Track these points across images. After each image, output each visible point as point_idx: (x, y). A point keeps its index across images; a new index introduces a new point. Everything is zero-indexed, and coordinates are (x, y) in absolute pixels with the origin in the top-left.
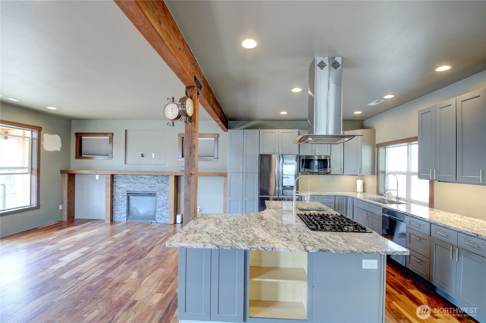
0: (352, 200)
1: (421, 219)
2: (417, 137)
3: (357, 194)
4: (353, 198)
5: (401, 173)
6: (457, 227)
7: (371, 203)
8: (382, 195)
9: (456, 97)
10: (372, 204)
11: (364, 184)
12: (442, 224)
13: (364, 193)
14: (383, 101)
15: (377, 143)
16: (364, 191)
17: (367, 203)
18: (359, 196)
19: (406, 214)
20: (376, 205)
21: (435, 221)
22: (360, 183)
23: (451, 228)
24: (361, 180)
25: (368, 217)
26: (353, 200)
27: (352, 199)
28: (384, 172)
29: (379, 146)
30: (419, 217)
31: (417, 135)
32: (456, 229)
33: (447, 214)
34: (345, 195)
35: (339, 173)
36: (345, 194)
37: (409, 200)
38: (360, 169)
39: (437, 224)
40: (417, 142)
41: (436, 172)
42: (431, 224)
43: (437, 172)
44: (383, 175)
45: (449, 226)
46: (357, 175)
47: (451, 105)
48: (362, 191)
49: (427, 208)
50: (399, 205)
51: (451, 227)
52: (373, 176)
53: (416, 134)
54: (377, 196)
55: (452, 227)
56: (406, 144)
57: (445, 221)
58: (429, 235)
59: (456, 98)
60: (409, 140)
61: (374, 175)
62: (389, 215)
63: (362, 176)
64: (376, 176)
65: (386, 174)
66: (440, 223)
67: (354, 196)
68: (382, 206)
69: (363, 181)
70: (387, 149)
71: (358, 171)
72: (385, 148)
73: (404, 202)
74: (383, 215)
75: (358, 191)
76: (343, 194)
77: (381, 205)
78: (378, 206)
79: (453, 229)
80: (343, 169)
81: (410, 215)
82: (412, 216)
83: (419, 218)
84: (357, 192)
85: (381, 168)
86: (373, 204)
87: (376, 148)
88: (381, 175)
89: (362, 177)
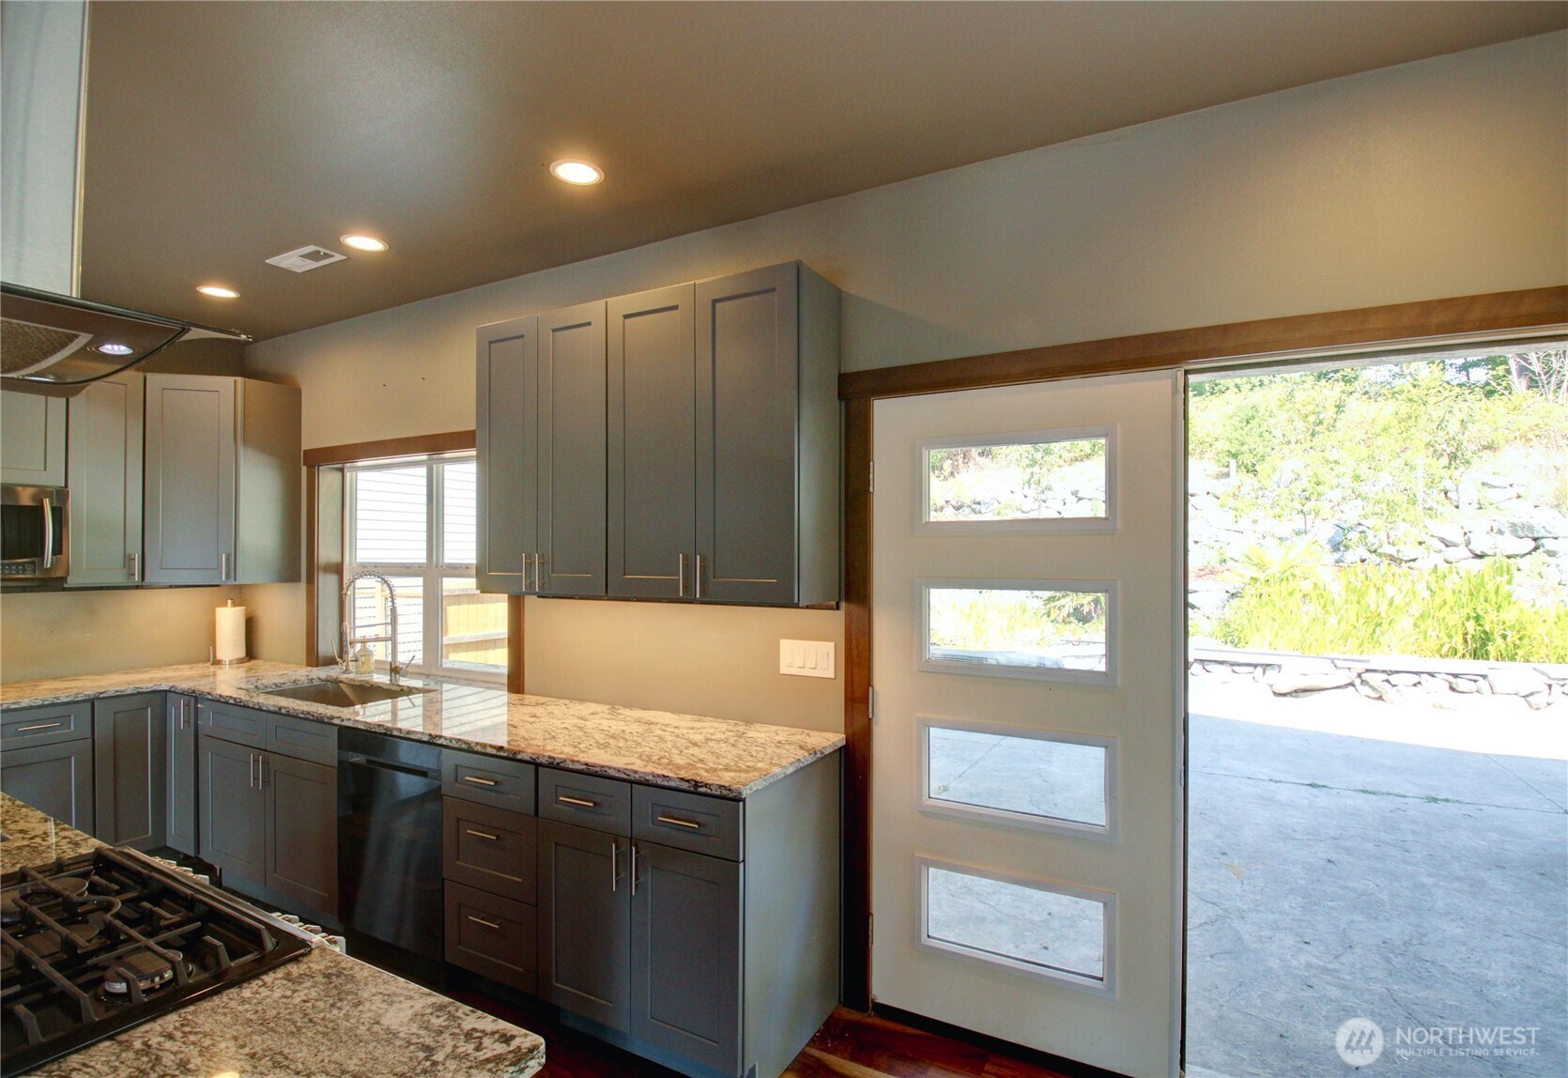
0: (188, 705)
1: (502, 754)
2: (473, 432)
3: (215, 675)
4: (194, 697)
5: (406, 570)
6: (629, 767)
7: (283, 711)
8: (330, 662)
9: (608, 300)
10: (288, 715)
11: (251, 626)
12: (578, 762)
13: (253, 662)
14: (338, 257)
15: (306, 445)
16: (251, 653)
17: (269, 711)
18: (228, 682)
19: (439, 742)
20: (308, 719)
21: (552, 755)
22: (229, 620)
23: (612, 773)
24: (234, 605)
25: (272, 778)
26: (196, 709)
27: (192, 704)
28: (338, 569)
29: (318, 458)
30: (491, 746)
31: (471, 426)
32: (628, 773)
33: (571, 712)
34: (149, 686)
35: (120, 579)
36: (151, 680)
37: (435, 672)
38: (228, 559)
39: (562, 765)
40: (474, 453)
41: (541, 566)
42: (540, 768)
43: (543, 564)
44: (333, 578)
45: (603, 767)
46: (218, 586)
47: (589, 324)
48: (241, 653)
49: (502, 696)
50: (403, 702)
51: (610, 768)
52: (291, 585)
53: (466, 421)
54: (309, 669)
55: (615, 769)
56: (424, 457)
57: (582, 746)
58: (532, 812)
59: (606, 302)
60: (436, 445)
61: (296, 584)
62: (368, 754)
63: (241, 587)
64: (303, 585)
65: (347, 577)
66: (573, 761)
67: (203, 686)
68: (336, 721)
69: (246, 610)
70: (348, 475)
71: (219, 566)
72: (342, 470)
73: (418, 683)
74: (340, 762)
75: (219, 657)
76: (142, 681)
77: (333, 718)
78: (320, 720)
79: (617, 775)
80: (137, 557)
81: (457, 746)
82: (464, 746)
83: (494, 752)
84: (217, 662)
85: (326, 553)
86: (296, 717)
87: (304, 469)
88: (326, 583)
89: (239, 594)
